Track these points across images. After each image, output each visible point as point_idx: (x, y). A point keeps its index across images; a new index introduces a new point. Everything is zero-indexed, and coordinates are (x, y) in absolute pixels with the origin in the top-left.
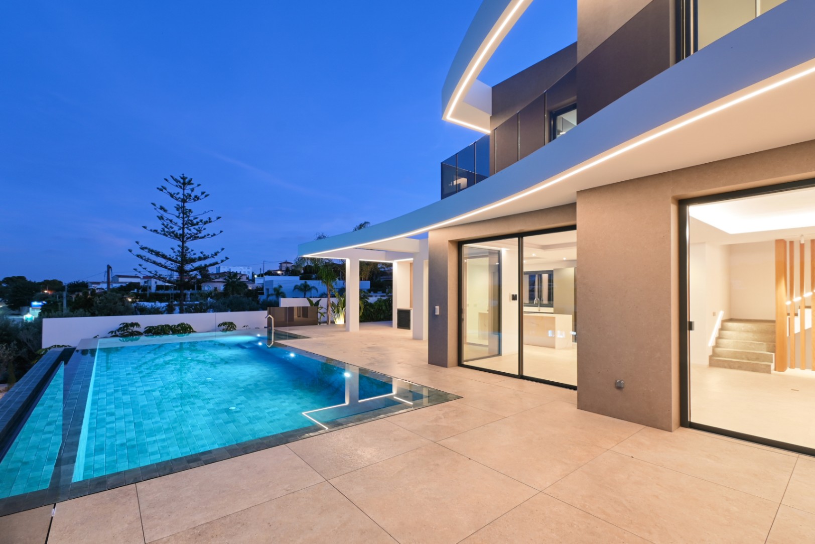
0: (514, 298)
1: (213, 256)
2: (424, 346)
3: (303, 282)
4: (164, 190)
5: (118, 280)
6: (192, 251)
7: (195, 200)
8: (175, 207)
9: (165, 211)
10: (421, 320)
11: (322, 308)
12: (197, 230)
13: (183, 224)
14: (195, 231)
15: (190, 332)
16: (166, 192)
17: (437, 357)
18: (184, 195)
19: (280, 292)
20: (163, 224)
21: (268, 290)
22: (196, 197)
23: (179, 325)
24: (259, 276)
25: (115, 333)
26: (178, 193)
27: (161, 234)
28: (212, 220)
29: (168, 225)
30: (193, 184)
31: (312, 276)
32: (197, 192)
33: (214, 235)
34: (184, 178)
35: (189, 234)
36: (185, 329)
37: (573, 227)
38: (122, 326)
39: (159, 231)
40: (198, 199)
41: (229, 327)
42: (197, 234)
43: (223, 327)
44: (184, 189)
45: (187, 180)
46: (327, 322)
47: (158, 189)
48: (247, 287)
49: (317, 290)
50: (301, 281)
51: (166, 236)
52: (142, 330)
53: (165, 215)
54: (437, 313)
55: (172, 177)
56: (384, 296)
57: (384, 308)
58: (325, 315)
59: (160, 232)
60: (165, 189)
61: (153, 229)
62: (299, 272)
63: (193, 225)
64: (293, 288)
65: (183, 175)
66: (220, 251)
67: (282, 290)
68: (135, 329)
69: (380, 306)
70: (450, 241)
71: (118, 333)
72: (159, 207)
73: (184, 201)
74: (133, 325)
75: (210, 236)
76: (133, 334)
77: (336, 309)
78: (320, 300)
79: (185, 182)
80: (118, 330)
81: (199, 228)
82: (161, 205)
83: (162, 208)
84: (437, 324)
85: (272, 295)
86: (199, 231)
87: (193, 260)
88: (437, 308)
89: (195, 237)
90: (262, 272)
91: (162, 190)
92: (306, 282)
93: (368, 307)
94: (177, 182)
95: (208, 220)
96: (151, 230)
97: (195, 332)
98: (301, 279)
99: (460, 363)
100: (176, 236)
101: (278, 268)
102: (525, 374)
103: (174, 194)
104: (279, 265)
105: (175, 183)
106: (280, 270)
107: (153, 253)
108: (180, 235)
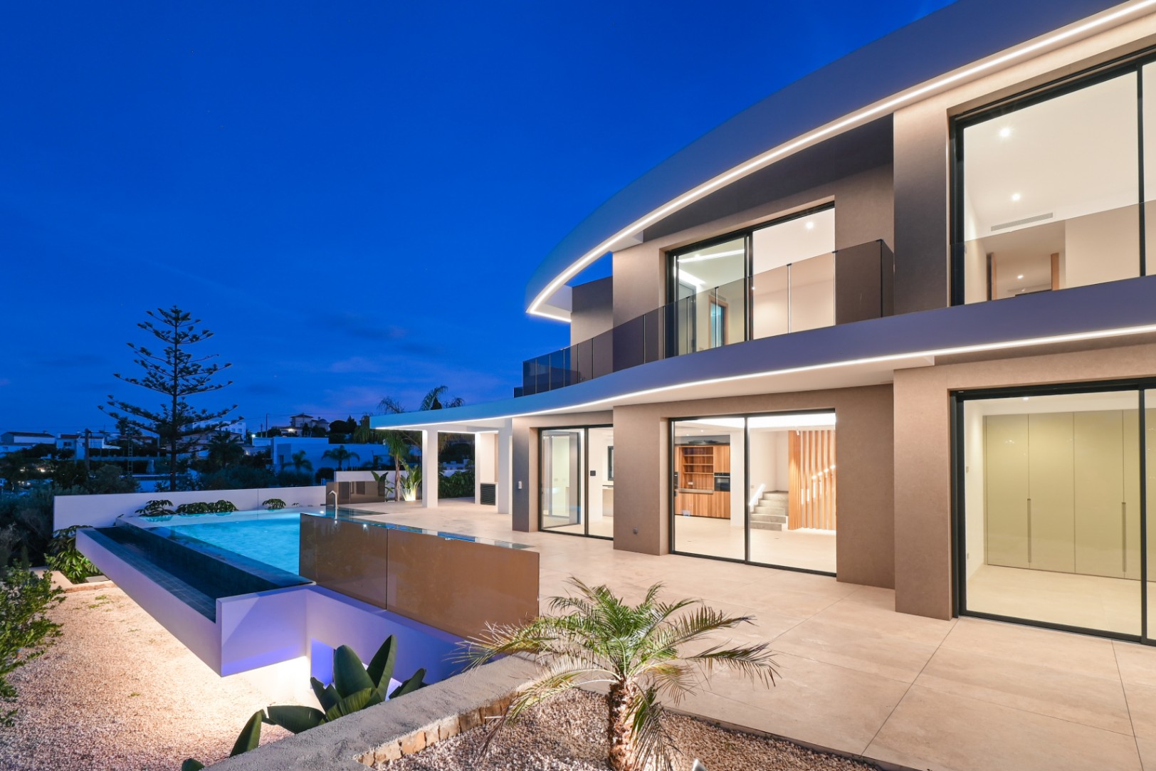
0: (593, 473)
1: (219, 415)
2: (508, 519)
3: (337, 446)
4: (148, 327)
5: (13, 440)
6: (192, 408)
7: (192, 340)
8: (165, 350)
9: (148, 354)
10: (505, 495)
11: (388, 482)
12: (198, 381)
13: (175, 372)
14: (195, 383)
15: (231, 511)
16: (151, 329)
17: (520, 524)
18: (176, 333)
19: (302, 460)
20: (150, 373)
21: (281, 457)
22: (194, 336)
23: (219, 502)
24: (258, 435)
25: (144, 512)
26: (169, 332)
27: (141, 384)
28: (218, 368)
29: (155, 374)
30: (189, 319)
31: (345, 437)
32: (197, 331)
33: (220, 386)
34: (176, 312)
35: (186, 386)
36: (226, 507)
37: (611, 425)
38: (149, 504)
39: (139, 380)
40: (197, 339)
41: (277, 504)
42: (197, 386)
43: (268, 505)
44: (176, 326)
45: (181, 315)
46: (395, 499)
47: (139, 325)
48: (243, 452)
49: (358, 458)
50: (332, 445)
51: (150, 387)
52: (174, 508)
53: (150, 361)
54: (520, 487)
55: (160, 310)
56: (462, 469)
57: (463, 482)
58: (393, 490)
59: (141, 382)
60: (151, 326)
61: (130, 378)
62: (324, 430)
63: (190, 373)
64: (322, 454)
65: (175, 307)
66: (230, 407)
67: (304, 458)
68: (166, 507)
69: (457, 480)
70: (531, 428)
71: (147, 512)
72: (140, 349)
73: (177, 342)
74: (164, 502)
75: (214, 388)
76: (163, 513)
77: (406, 484)
78: (387, 473)
79: (177, 317)
80: (146, 508)
81: (201, 378)
82: (142, 346)
83: (143, 350)
84: (520, 497)
85: (289, 464)
86: (201, 383)
87: (190, 421)
88: (520, 483)
89: (192, 390)
90: (264, 430)
91: (145, 328)
92: (342, 447)
93: (443, 481)
94: (166, 317)
95: (212, 367)
96: (127, 380)
97: (236, 510)
98: (331, 442)
99: (540, 529)
100: (163, 387)
101: (290, 424)
102: (591, 533)
103: (163, 332)
104: (291, 420)
105: (164, 318)
106: (293, 427)
107: (129, 409)
108: (172, 387)
